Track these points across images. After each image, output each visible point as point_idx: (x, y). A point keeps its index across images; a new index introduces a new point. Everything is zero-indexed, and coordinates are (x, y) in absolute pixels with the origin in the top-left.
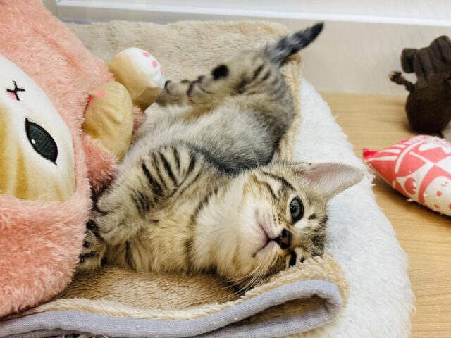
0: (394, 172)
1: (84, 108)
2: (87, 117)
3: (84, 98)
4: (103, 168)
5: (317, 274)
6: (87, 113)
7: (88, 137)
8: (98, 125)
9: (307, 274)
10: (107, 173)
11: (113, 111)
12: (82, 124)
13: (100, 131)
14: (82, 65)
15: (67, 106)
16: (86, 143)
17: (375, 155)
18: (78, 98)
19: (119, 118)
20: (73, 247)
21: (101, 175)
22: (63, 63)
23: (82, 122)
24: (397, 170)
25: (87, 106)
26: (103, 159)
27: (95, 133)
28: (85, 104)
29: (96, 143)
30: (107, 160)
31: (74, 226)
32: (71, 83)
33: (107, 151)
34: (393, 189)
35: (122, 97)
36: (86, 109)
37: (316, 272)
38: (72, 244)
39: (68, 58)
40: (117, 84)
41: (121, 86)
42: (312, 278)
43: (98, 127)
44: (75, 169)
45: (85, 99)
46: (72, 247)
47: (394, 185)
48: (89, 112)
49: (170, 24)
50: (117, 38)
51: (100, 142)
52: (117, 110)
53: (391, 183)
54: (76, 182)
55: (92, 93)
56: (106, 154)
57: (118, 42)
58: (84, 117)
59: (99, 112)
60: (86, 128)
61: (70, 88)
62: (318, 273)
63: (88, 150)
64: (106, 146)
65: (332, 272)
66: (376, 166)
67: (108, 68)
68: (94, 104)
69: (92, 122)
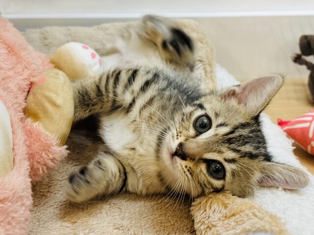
0: (309, 137)
1: (26, 93)
2: (28, 102)
3: (25, 85)
4: (45, 150)
5: (259, 228)
6: (28, 98)
7: (29, 120)
8: (40, 109)
9: (248, 227)
10: (48, 156)
11: (53, 96)
12: (23, 109)
13: (41, 115)
14: (23, 54)
15: (7, 90)
16: (26, 126)
17: (289, 124)
18: (18, 84)
19: (59, 101)
20: (10, 226)
21: (42, 157)
22: (4, 51)
23: (24, 106)
24: (311, 135)
25: (29, 92)
26: (43, 141)
27: (36, 117)
28: (27, 90)
29: (37, 126)
30: (48, 142)
31: (9, 204)
32: (11, 69)
33: (47, 133)
34: (309, 154)
35: (62, 82)
36: (28, 94)
37: (258, 226)
38: (9, 223)
39: (9, 47)
40: (56, 70)
41: (61, 73)
42: (254, 232)
43: (38, 111)
44: (13, 149)
45: (27, 85)
46: (8, 227)
47: (309, 149)
48: (31, 97)
49: (95, 27)
50: (50, 40)
51: (40, 125)
52: (57, 94)
53: (307, 148)
54: (14, 161)
55: (33, 79)
56: (47, 136)
57: (51, 43)
58: (25, 102)
59: (39, 97)
60: (27, 112)
61: (11, 73)
62: (259, 226)
63: (29, 133)
64: (47, 129)
65: (274, 224)
66: (291, 134)
67: (49, 60)
68: (35, 89)
69: (33, 106)
